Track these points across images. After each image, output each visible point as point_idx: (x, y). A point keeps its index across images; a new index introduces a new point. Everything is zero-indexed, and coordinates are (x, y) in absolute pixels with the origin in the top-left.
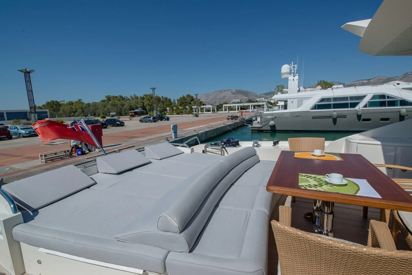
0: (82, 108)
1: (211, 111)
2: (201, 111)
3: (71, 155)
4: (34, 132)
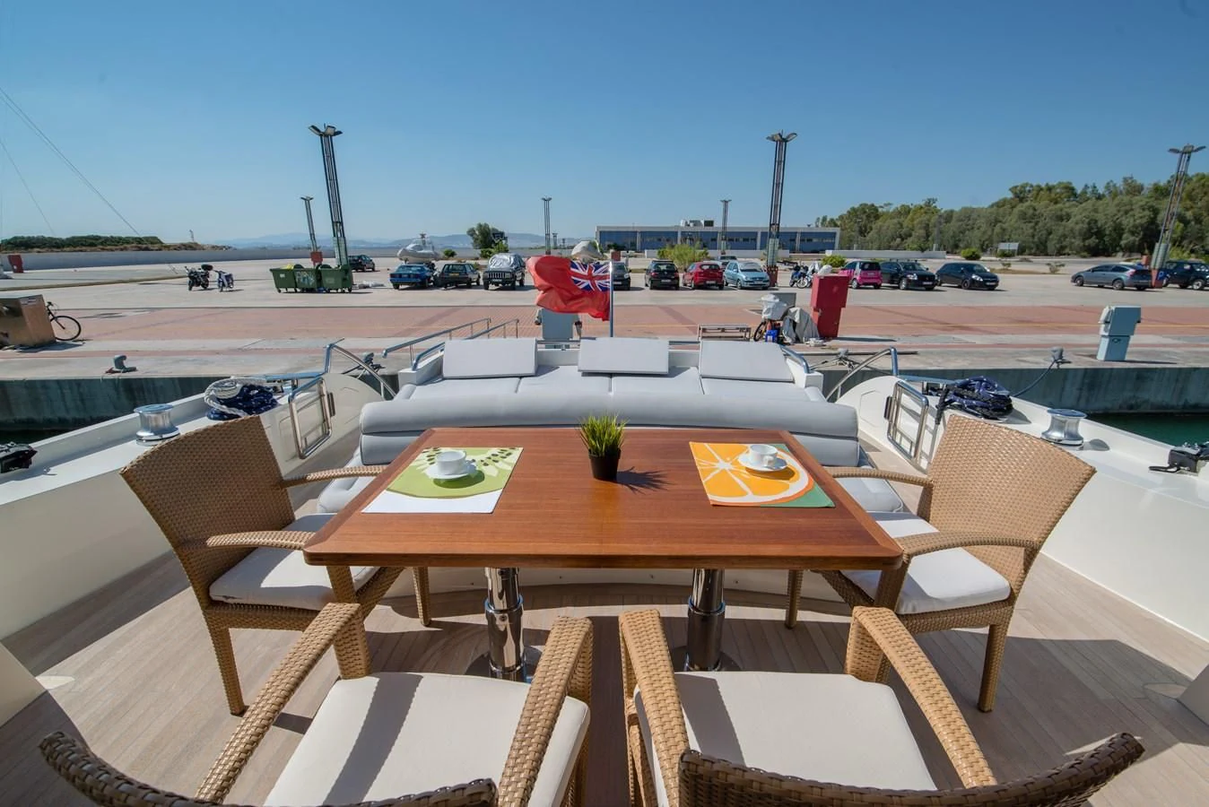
0: (926, 227)
4: (761, 279)
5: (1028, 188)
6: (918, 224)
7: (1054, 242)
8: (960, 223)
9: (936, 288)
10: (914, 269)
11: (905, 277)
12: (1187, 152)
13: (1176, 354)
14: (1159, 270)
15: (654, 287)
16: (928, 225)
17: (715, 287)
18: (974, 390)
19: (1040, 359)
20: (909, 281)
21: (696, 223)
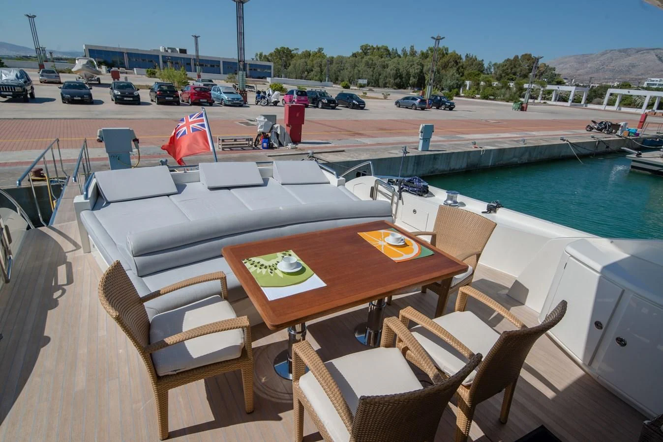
0: (320, 66)
1: (570, 102)
2: (544, 98)
3: (255, 147)
4: (238, 99)
5: (368, 48)
6: (316, 63)
7: (382, 80)
8: (338, 65)
9: (337, 107)
10: (324, 96)
11: (320, 101)
12: (438, 39)
13: (445, 145)
14: (429, 99)
15: (159, 103)
16: (321, 65)
17: (206, 104)
18: (413, 183)
19: (396, 152)
20: (323, 103)
21: (173, 50)
